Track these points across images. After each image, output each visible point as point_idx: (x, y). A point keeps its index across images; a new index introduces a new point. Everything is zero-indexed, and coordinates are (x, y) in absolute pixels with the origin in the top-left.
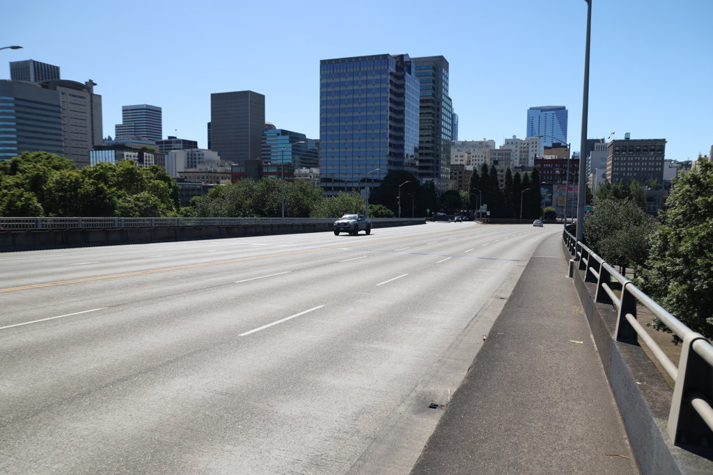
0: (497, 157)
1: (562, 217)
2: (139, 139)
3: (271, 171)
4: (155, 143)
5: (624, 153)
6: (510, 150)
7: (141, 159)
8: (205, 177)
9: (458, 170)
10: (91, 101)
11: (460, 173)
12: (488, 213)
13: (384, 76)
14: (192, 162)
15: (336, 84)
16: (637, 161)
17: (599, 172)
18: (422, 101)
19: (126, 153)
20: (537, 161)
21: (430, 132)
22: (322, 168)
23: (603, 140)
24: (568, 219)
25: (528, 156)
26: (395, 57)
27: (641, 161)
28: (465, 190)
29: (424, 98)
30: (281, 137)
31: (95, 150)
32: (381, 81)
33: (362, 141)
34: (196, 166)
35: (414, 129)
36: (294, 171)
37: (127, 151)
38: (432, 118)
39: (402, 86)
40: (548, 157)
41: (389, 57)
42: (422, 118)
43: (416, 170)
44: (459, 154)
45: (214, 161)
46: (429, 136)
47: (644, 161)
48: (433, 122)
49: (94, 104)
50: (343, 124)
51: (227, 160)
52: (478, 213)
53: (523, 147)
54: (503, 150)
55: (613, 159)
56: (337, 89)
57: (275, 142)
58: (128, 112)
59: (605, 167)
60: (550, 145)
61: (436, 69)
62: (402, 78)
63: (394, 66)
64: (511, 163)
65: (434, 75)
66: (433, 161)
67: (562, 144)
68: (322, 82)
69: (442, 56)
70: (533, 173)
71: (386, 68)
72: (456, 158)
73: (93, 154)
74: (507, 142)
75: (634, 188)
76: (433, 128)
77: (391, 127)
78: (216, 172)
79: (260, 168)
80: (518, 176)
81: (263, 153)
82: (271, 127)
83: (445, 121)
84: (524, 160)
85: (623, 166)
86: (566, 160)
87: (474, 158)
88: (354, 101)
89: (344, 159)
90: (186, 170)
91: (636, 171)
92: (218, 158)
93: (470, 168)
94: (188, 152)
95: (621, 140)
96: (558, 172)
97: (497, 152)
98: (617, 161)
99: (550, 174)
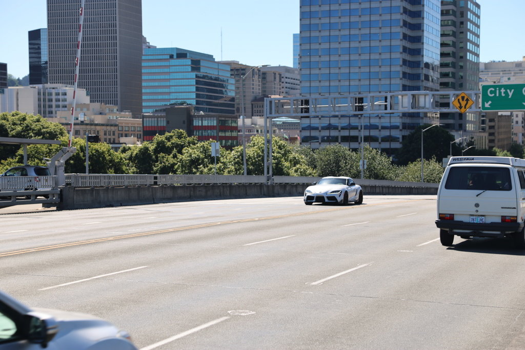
3: (205, 123)
14: (45, 106)
45: (87, 106)
94: (39, 90)
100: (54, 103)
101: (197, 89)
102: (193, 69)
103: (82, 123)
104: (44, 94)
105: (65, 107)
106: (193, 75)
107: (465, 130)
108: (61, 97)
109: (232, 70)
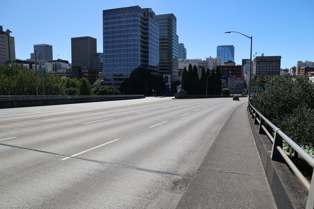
0: (201, 65)
1: (233, 94)
3: (85, 71)
4: (48, 62)
6: (208, 62)
7: (31, 67)
10: (9, 40)
13: (136, 18)
14: (55, 69)
15: (111, 23)
16: (268, 67)
32: (134, 21)
33: (125, 53)
34: (57, 70)
37: (25, 64)
38: (167, 44)
40: (225, 65)
47: (271, 67)
53: (215, 61)
54: (204, 62)
55: (256, 66)
56: (112, 26)
61: (169, 20)
62: (147, 20)
65: (168, 23)
67: (232, 61)
69: (172, 15)
71: (137, 13)
74: (207, 59)
77: (141, 46)
85: (261, 69)
86: (234, 66)
89: (116, 63)
90: (51, 72)
91: (267, 72)
95: (260, 57)
96: (230, 72)
97: (201, 63)
98: (258, 67)
99: (227, 73)
100: (58, 68)
103: (63, 73)
104: (55, 65)
107: (172, 74)
108: (60, 66)
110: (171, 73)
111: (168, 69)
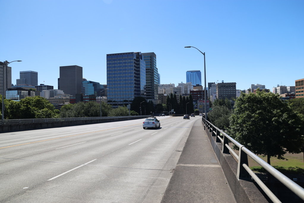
0: (176, 90)
1: (201, 113)
2: (27, 85)
3: (86, 98)
4: (35, 87)
5: (222, 88)
6: (181, 88)
7: (29, 94)
8: (58, 101)
9: (161, 96)
10: (7, 69)
11: (162, 97)
12: (175, 112)
13: (132, 61)
14: (52, 95)
15: (113, 64)
16: (227, 91)
17: (214, 95)
18: (146, 70)
19: (22, 92)
20: (191, 92)
21: (150, 82)
22: (108, 96)
23: (214, 83)
24: (203, 113)
25: (187, 89)
26: (136, 53)
27: (228, 91)
28: (164, 104)
29: (147, 68)
30: (89, 84)
31: (8, 90)
32: (131, 62)
33: (124, 85)
34: (54, 96)
35: (144, 81)
36: (96, 98)
37: (23, 91)
38: (150, 76)
39: (139, 64)
40: (195, 90)
41: (133, 53)
42: (147, 76)
43: (146, 96)
44: (161, 89)
45: (62, 94)
46: (149, 83)
47: (229, 91)
48: (151, 77)
49: (7, 71)
50: (116, 79)
51: (67, 93)
52: (170, 112)
53: (186, 86)
54: (178, 88)
55: (218, 90)
56: (113, 65)
57: (87, 86)
58: (22, 74)
59: (216, 93)
60: (195, 85)
61: (151, 57)
62: (139, 61)
63: (136, 56)
64: (181, 92)
65: (151, 60)
66: (151, 93)
67: (200, 85)
68: (108, 62)
69: (153, 53)
70: (190, 97)
71: (133, 57)
72: (160, 91)
73: (7, 92)
74: (179, 84)
75: (227, 101)
76: (151, 80)
77: (135, 80)
78: (63, 99)
79: (82, 97)
80: (184, 97)
81: (82, 90)
82: (85, 80)
83: (155, 77)
84: (186, 91)
85: (222, 93)
86: (202, 91)
87: (167, 91)
88: (120, 70)
89: (117, 93)
90: (50, 98)
91: (227, 95)
92: (63, 93)
93: (165, 95)
94: (50, 91)
95: (221, 83)
96: (199, 95)
97: (176, 89)
98: (220, 91)
99: (196, 97)
100: (54, 94)
101: (94, 91)
102: (93, 86)
103: (60, 99)
104: (52, 92)
105: (57, 95)
106: (93, 87)
108: (56, 92)
109: (104, 86)
110: (153, 98)
111: (151, 95)
